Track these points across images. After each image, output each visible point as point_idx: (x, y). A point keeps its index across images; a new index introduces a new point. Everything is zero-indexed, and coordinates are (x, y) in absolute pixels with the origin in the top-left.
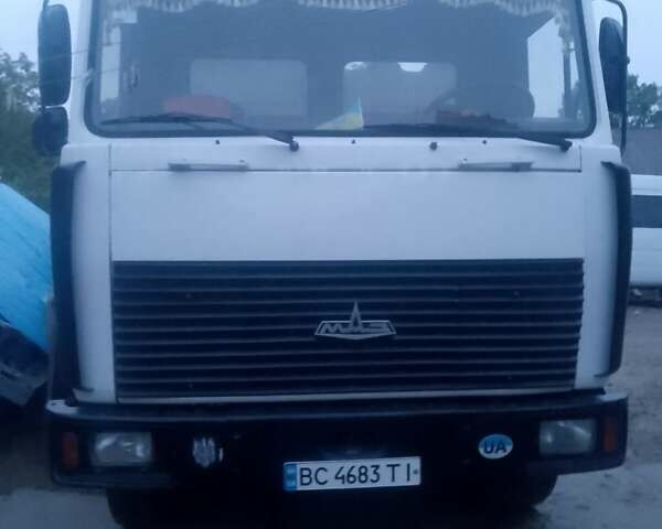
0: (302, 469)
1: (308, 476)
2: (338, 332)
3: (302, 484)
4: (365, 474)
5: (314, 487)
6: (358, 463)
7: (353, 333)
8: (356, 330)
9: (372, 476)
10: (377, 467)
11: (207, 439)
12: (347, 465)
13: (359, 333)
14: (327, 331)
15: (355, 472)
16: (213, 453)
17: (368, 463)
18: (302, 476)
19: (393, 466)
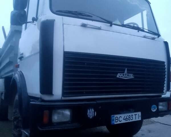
0: (116, 117)
1: (117, 119)
2: (122, 77)
3: (116, 122)
4: (130, 118)
5: (119, 123)
6: (128, 114)
7: (125, 77)
8: (126, 76)
9: (131, 118)
10: (132, 115)
11: (92, 109)
12: (126, 115)
13: (126, 77)
14: (120, 77)
15: (128, 117)
16: (93, 113)
17: (130, 114)
18: (116, 119)
19: (135, 115)
